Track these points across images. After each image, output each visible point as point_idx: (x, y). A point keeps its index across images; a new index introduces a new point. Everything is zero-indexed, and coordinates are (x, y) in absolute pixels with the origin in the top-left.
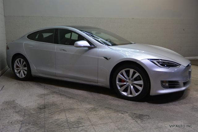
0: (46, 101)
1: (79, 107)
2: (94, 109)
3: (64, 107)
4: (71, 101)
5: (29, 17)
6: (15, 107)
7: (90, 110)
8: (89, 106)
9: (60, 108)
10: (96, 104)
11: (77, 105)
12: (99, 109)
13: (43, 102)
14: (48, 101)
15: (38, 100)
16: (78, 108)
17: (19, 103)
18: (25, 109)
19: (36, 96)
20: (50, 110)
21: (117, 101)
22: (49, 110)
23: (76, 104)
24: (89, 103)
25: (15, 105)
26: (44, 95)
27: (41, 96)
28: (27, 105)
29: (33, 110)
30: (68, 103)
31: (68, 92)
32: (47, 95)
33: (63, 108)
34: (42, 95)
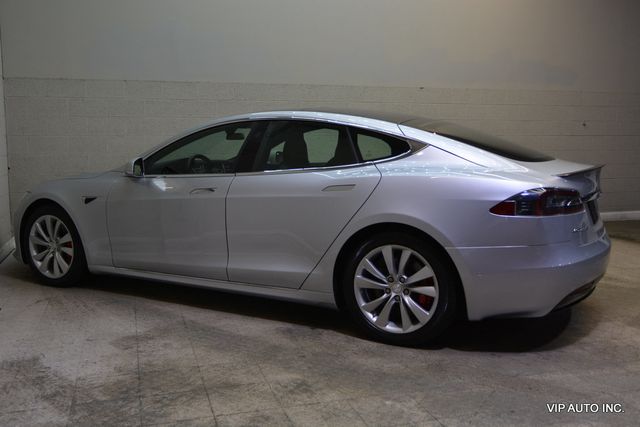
0: (144, 360)
1: (254, 379)
2: (303, 387)
3: (202, 378)
4: (226, 360)
5: (84, 80)
6: (40, 381)
7: (292, 388)
8: (286, 377)
9: (189, 384)
10: (309, 368)
11: (248, 372)
12: (320, 385)
13: (135, 362)
14: (151, 359)
15: (117, 355)
16: (250, 384)
17: (53, 368)
18: (74, 388)
19: (111, 343)
20: (158, 388)
21: (379, 359)
22: (153, 388)
23: (244, 371)
24: (287, 366)
25: (41, 374)
26: (137, 338)
27: (128, 342)
28: (82, 375)
29: (101, 388)
30: (217, 365)
31: (214, 328)
32: (147, 338)
33: (200, 382)
34: (128, 338)
